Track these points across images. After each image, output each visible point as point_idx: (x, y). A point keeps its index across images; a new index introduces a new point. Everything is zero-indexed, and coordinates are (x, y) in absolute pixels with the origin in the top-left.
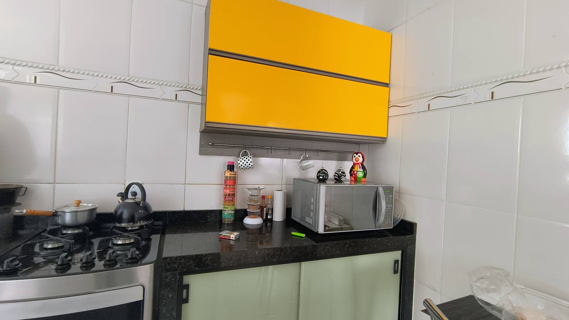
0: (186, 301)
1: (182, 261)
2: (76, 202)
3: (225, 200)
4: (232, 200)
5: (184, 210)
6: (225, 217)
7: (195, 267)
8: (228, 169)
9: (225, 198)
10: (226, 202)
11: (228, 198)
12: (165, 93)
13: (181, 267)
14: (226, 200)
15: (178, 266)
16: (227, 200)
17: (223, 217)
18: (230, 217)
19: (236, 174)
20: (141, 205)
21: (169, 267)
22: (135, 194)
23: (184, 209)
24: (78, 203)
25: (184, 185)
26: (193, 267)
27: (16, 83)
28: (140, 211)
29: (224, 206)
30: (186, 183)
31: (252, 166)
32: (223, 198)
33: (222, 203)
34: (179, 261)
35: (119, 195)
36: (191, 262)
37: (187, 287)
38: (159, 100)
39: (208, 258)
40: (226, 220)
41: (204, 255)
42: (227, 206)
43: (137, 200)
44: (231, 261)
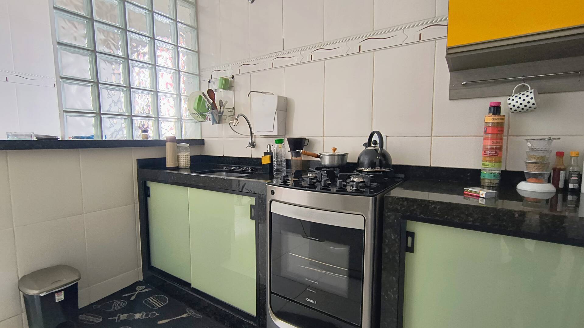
0: (411, 250)
1: (405, 203)
2: (333, 149)
3: (484, 155)
4: (496, 154)
5: (430, 166)
6: (484, 177)
7: (421, 213)
8: (490, 113)
9: (485, 152)
10: (486, 157)
11: (488, 152)
12: (408, 37)
13: (404, 209)
14: (486, 155)
15: (401, 208)
16: (488, 154)
17: (482, 177)
18: (492, 177)
19: (503, 119)
20: (379, 152)
21: (391, 207)
22: (375, 143)
23: (430, 164)
24: (335, 149)
25: (430, 137)
26: (418, 213)
27: (303, 63)
28: (378, 158)
29: (484, 163)
30: (433, 135)
31: (533, 104)
32: (481, 152)
33: (481, 158)
34: (401, 203)
35: (365, 145)
36: (415, 207)
37: (412, 235)
38: (402, 46)
39: (436, 206)
40: (487, 181)
41: (431, 202)
42: (487, 163)
43: (377, 148)
44: (471, 217)
